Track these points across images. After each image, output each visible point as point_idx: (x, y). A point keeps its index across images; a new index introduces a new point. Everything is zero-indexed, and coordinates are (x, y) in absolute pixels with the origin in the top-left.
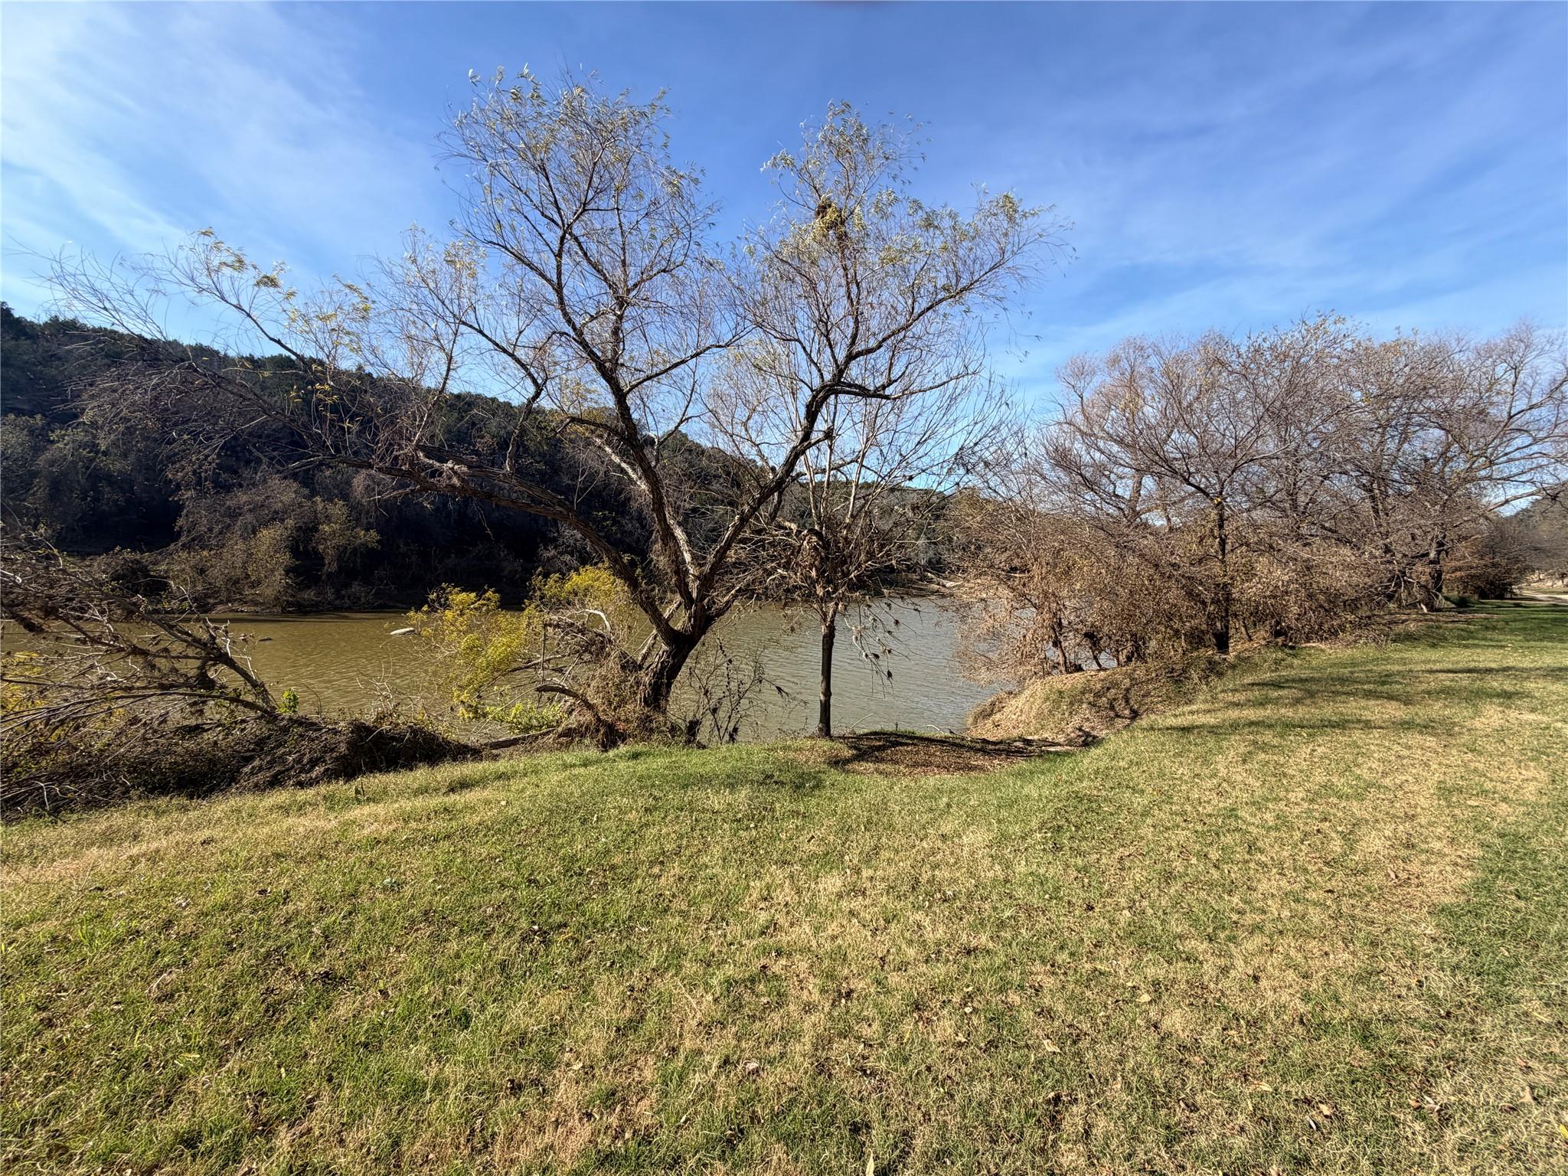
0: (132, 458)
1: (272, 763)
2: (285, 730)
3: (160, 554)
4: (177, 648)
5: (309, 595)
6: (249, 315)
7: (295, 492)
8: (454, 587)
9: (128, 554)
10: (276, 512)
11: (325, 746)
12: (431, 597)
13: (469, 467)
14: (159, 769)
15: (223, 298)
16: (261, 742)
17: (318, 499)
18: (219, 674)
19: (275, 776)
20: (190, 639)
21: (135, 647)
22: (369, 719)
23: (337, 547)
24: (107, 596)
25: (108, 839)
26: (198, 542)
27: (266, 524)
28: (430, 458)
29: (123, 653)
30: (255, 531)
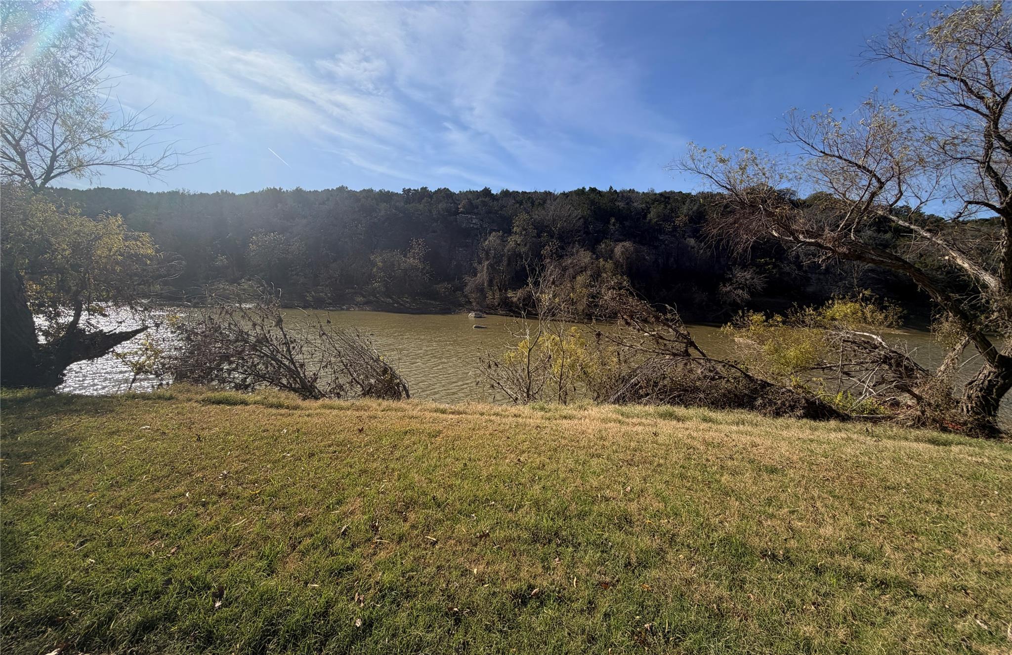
0: (528, 245)
7: (590, 257)
10: (582, 268)
17: (601, 260)
27: (579, 273)
30: (574, 278)
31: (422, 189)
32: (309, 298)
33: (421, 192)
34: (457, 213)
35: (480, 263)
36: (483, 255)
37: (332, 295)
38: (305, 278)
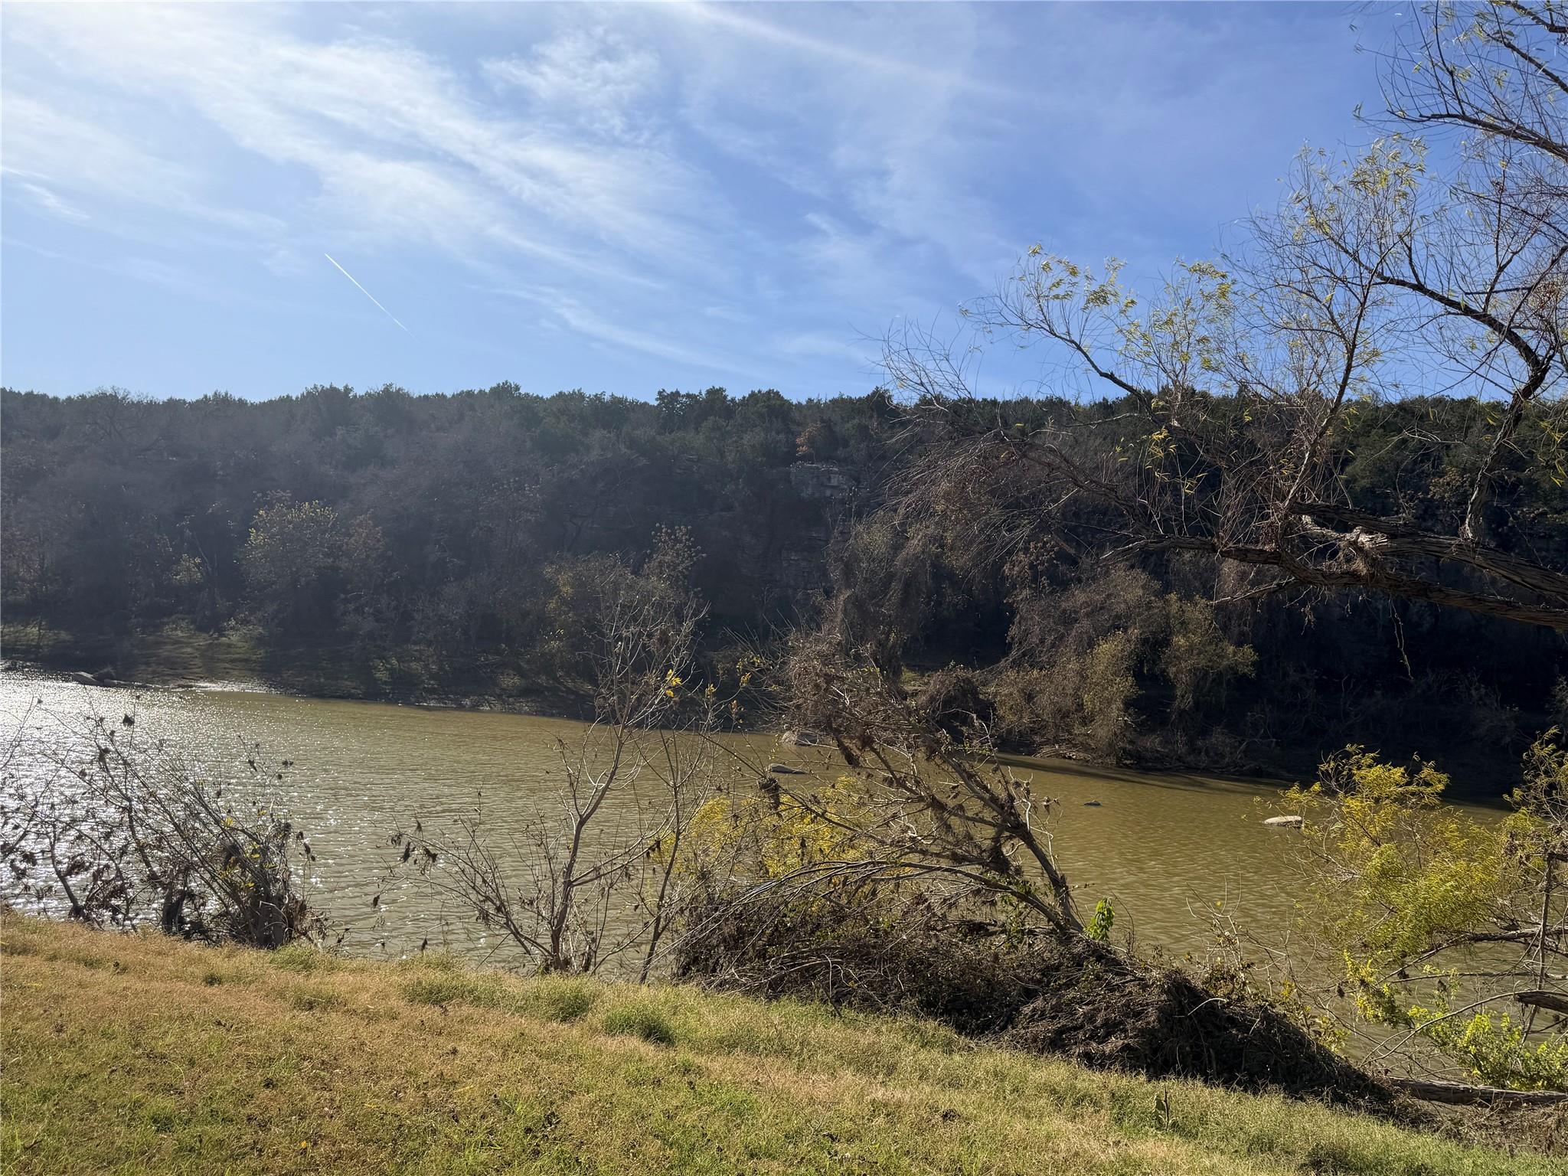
1: (1057, 1008)
2: (1078, 962)
3: (990, 672)
4: (974, 807)
5: (1152, 742)
6: (1079, 348)
7: (1143, 587)
8: (1364, 752)
9: (961, 672)
10: (1118, 617)
11: (1127, 1005)
12: (1323, 767)
13: (1392, 537)
14: (935, 975)
15: (1052, 332)
16: (1048, 970)
17: (1173, 596)
18: (1014, 850)
19: (1060, 1032)
20: (987, 796)
21: (934, 799)
22: (1198, 975)
23: (1194, 671)
24: (914, 729)
25: (865, 1063)
26: (1029, 659)
27: (1105, 632)
28: (1322, 525)
29: (922, 805)
30: (1091, 645)
31: (709, 392)
32: (381, 675)
33: (706, 401)
34: (791, 457)
35: (828, 593)
36: (835, 574)
37: (441, 668)
38: (377, 621)
